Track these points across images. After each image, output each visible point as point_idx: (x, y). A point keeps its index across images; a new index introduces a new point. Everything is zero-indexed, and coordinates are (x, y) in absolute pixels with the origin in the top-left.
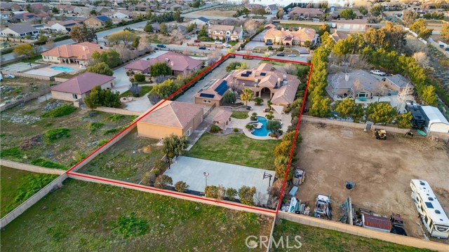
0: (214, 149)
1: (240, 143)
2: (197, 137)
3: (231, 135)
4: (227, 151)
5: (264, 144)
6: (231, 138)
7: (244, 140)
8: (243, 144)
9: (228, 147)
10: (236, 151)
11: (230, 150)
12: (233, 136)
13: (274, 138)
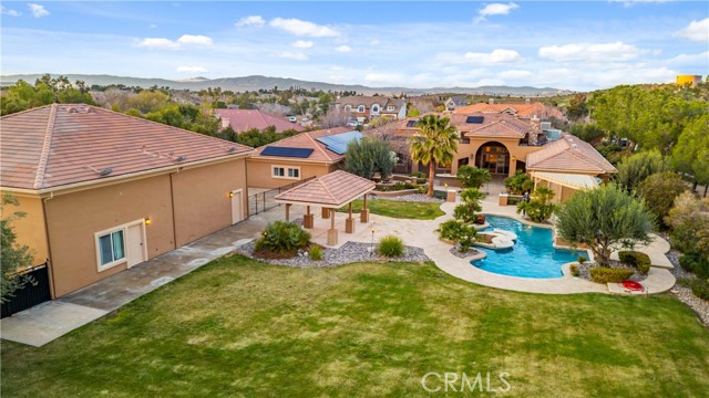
0: (234, 334)
1: (413, 307)
2: (173, 269)
3: (359, 269)
4: (322, 352)
5: (575, 318)
6: (363, 278)
7: (433, 290)
8: (438, 311)
9: (338, 323)
10: (386, 355)
11: (343, 345)
12: (377, 270)
13: (616, 289)
